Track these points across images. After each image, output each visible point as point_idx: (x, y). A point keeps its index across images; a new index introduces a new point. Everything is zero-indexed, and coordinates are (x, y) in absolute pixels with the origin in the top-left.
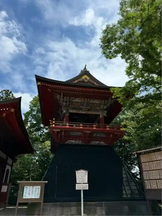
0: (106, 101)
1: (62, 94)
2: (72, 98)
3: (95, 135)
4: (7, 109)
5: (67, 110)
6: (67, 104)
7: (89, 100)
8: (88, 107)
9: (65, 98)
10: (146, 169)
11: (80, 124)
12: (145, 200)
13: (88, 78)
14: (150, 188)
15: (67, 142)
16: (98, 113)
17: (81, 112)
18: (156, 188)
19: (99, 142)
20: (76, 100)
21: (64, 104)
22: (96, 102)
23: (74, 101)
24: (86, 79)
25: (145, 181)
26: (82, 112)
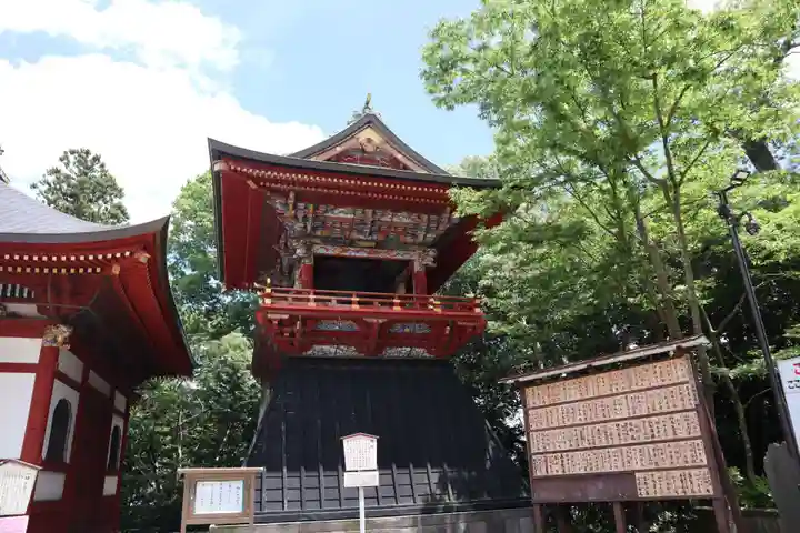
0: (433, 217)
1: (292, 195)
2: (322, 208)
3: (398, 328)
4: (127, 254)
5: (309, 248)
6: (305, 227)
7: (379, 212)
8: (375, 237)
9: (301, 205)
10: (540, 427)
11: (351, 296)
12: (528, 503)
13: (377, 139)
14: (544, 474)
15: (310, 352)
16: (407, 257)
17: (353, 254)
18: (560, 473)
19: (409, 349)
20: (336, 212)
21: (298, 226)
22: (403, 218)
23: (330, 214)
24: (369, 140)
25: (534, 457)
26: (358, 252)
